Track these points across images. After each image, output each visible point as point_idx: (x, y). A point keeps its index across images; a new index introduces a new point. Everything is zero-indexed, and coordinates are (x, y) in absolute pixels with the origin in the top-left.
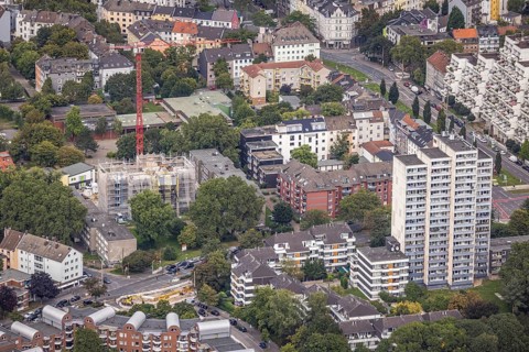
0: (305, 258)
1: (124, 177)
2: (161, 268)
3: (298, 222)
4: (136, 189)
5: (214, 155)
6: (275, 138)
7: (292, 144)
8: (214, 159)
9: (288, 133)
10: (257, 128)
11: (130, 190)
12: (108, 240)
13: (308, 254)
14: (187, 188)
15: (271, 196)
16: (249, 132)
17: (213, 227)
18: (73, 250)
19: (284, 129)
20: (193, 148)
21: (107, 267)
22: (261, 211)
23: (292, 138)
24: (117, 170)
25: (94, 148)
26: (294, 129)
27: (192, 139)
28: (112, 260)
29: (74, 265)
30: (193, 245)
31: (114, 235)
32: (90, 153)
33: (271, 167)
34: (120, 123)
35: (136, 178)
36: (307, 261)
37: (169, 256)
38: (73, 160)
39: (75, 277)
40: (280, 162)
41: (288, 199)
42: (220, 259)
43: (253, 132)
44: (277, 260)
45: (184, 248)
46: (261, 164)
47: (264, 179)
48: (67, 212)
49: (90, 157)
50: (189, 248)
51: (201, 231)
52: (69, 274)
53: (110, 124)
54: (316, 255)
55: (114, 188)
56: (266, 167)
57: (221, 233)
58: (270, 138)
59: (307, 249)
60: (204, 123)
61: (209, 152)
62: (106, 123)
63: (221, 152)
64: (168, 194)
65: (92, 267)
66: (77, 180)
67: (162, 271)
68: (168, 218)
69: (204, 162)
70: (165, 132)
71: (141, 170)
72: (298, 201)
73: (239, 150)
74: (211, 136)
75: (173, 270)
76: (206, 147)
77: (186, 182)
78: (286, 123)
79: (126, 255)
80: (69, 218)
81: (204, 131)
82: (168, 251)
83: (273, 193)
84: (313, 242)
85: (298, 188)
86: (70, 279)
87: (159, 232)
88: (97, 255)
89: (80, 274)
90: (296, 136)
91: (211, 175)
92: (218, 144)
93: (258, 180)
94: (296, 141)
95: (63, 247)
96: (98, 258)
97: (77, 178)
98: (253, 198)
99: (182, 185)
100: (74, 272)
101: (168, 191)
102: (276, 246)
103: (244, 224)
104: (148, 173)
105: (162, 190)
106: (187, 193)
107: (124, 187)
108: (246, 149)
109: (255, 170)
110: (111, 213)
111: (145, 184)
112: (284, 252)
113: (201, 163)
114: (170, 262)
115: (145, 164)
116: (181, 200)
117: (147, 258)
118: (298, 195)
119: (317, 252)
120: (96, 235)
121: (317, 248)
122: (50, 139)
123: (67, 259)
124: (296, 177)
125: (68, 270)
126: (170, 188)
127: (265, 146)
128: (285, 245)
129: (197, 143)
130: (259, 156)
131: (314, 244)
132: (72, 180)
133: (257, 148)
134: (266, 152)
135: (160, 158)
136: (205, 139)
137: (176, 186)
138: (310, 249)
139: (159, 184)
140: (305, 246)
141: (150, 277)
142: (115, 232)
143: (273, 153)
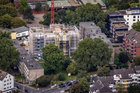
0: (129, 83)
1: (42, 36)
2: (56, 85)
3: (131, 62)
4: (48, 42)
5: (92, 25)
6: (125, 17)
7: (134, 20)
8: (91, 27)
9: (132, 14)
10: (117, 11)
11: (45, 42)
12: (29, 69)
13: (131, 81)
14: (75, 42)
15: (120, 47)
16: (112, 13)
17: (85, 64)
18: (9, 75)
19: (130, 12)
20: (82, 21)
21: (28, 83)
22: (110, 56)
23: (134, 17)
24: (39, 31)
25: (32, 18)
26: (135, 12)
27: (82, 16)
28: (31, 80)
29: (9, 82)
30: (74, 73)
31: (32, 66)
32: (30, 21)
33: (122, 32)
34: (48, 6)
35: (48, 36)
36: (130, 85)
37: (61, 79)
38: (20, 24)
39: (9, 88)
40: (127, 30)
41: (128, 50)
42: (85, 82)
43: (114, 13)
44: (115, 84)
45: (69, 75)
46: (117, 30)
47: (117, 38)
48: (9, 54)
49: (30, 23)
50: (72, 74)
51: (78, 66)
52: (6, 87)
53: (43, 6)
54: (136, 82)
55: (36, 41)
56: (119, 32)
57: (89, 67)
58: (123, 17)
59: (131, 78)
60: (87, 8)
61: (90, 23)
62: (41, 5)
63: (96, 24)
64: (64, 45)
65: (20, 83)
66: (21, 36)
67: (56, 87)
68: (61, 59)
69: (86, 28)
70: (68, 11)
71: (52, 32)
72: (132, 51)
73: (105, 23)
74: (91, 15)
75: (62, 86)
76: (88, 21)
77: (75, 39)
78: (132, 9)
79: (38, 77)
80: (10, 57)
81: (87, 12)
82: (60, 76)
83: (122, 46)
84: (135, 74)
85: (132, 44)
86: (7, 89)
87: (56, 66)
88: (24, 76)
89: (13, 87)
90: (137, 16)
91: (89, 36)
92: (95, 19)
93: (115, 38)
94: (136, 18)
95: (4, 73)
96: (24, 78)
97: (21, 35)
98: (107, 50)
99: (72, 41)
100: (9, 86)
101: (64, 44)
102: (115, 76)
103: (101, 63)
104: (55, 34)
105: (61, 43)
106: (75, 45)
107: (42, 41)
108: (110, 22)
109: (114, 33)
110: (35, 54)
111: (53, 40)
112: (119, 79)
113: (84, 29)
114: (61, 82)
115: (54, 29)
116: (72, 48)
117: (48, 80)
118: (132, 48)
119: (136, 80)
120: (24, 66)
121: (137, 78)
122: (9, 13)
123: (5, 79)
124: (132, 38)
125: (6, 84)
126: (65, 42)
127: (119, 21)
128: (119, 76)
129: (84, 18)
130: (116, 26)
131: (135, 76)
132: (18, 35)
133: (115, 22)
134: (119, 24)
135: (62, 26)
136: (88, 16)
137: (69, 41)
138: (133, 78)
139: (60, 40)
140: (130, 76)
141: (49, 89)
142: (34, 65)
143: (123, 25)
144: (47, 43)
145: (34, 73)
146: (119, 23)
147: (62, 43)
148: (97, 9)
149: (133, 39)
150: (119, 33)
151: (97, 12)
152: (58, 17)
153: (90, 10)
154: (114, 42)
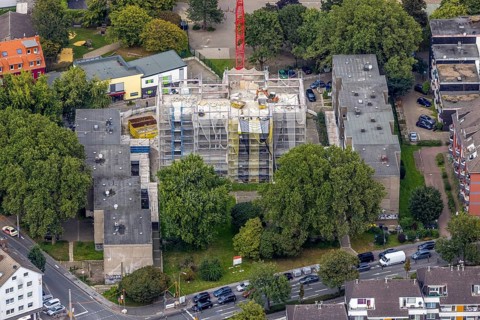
1: (186, 112)
2: (182, 299)
5: (366, 69)
16: (442, 26)
18: (22, 271)
21: (103, 282)
25: (216, 17)
28: (111, 273)
29: (25, 290)
30: (254, 255)
39: (26, 309)
40: (475, 88)
43: (449, 25)
45: (237, 261)
46: (442, 89)
47: (441, 115)
52: (14, 305)
55: (169, 128)
58: (472, 40)
59: (406, 312)
66: (156, 83)
67: (183, 305)
73: (414, 60)
76: (362, 52)
77: (291, 126)
82: (206, 265)
86: (17, 313)
89: (39, 303)
95: (9, 260)
97: (156, 80)
99: (283, 130)
100: (25, 301)
101: (254, 141)
102: (353, 303)
105: (245, 140)
107: (187, 128)
111: (220, 126)
112: (365, 314)
115: (238, 85)
119: (422, 318)
123: (9, 283)
124: (468, 136)
125: (12, 299)
126: (257, 138)
127: (460, 55)
128: (369, 302)
129: (347, 43)
130: (443, 74)
131: (420, 303)
132: (147, 82)
133: (445, 58)
134: (458, 66)
135: (262, 77)
136: (358, 39)
137: (268, 134)
138: (411, 312)
139: (239, 131)
140: (405, 304)
141: (159, 314)
142: (128, 223)
143: (470, 69)
144: (202, 137)
145: (120, 255)
146: (458, 62)
147: (246, 138)
148: (389, 17)
149: (470, 139)
150: (450, 98)
151: (390, 26)
152: (276, 29)
153: (367, 21)
154: (431, 125)
